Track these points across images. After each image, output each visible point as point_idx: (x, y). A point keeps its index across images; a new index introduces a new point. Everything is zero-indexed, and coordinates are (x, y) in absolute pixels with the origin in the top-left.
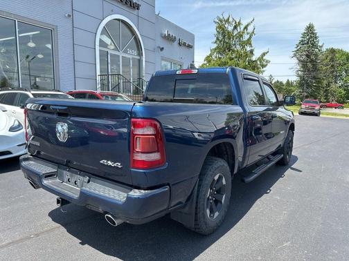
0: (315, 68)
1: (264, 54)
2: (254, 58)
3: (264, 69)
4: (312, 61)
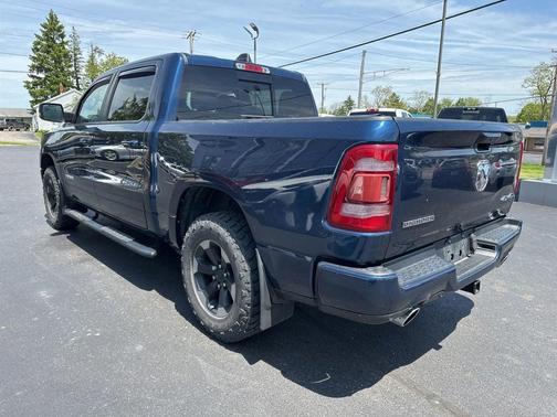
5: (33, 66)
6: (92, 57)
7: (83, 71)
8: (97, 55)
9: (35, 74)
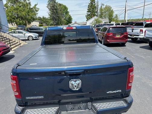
0: (57, 12)
1: (36, 5)
2: (31, 7)
3: (38, 12)
4: (55, 10)
5: (88, 11)
6: (101, 7)
7: (99, 11)
8: (102, 6)
9: (88, 13)
